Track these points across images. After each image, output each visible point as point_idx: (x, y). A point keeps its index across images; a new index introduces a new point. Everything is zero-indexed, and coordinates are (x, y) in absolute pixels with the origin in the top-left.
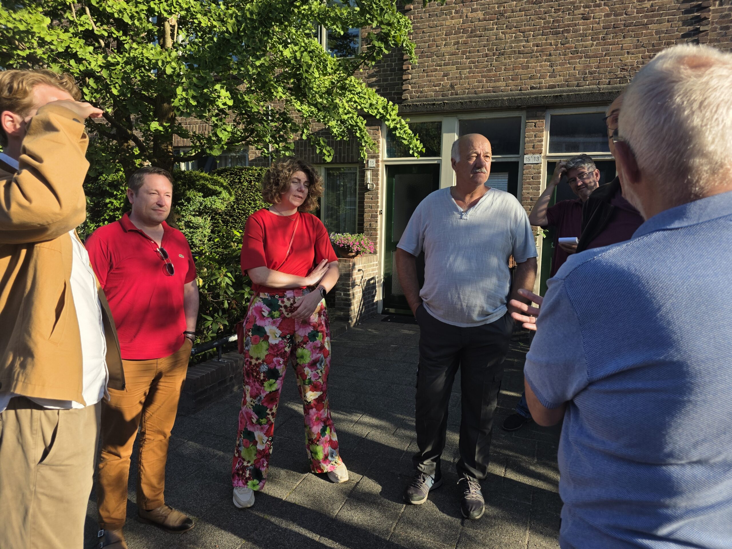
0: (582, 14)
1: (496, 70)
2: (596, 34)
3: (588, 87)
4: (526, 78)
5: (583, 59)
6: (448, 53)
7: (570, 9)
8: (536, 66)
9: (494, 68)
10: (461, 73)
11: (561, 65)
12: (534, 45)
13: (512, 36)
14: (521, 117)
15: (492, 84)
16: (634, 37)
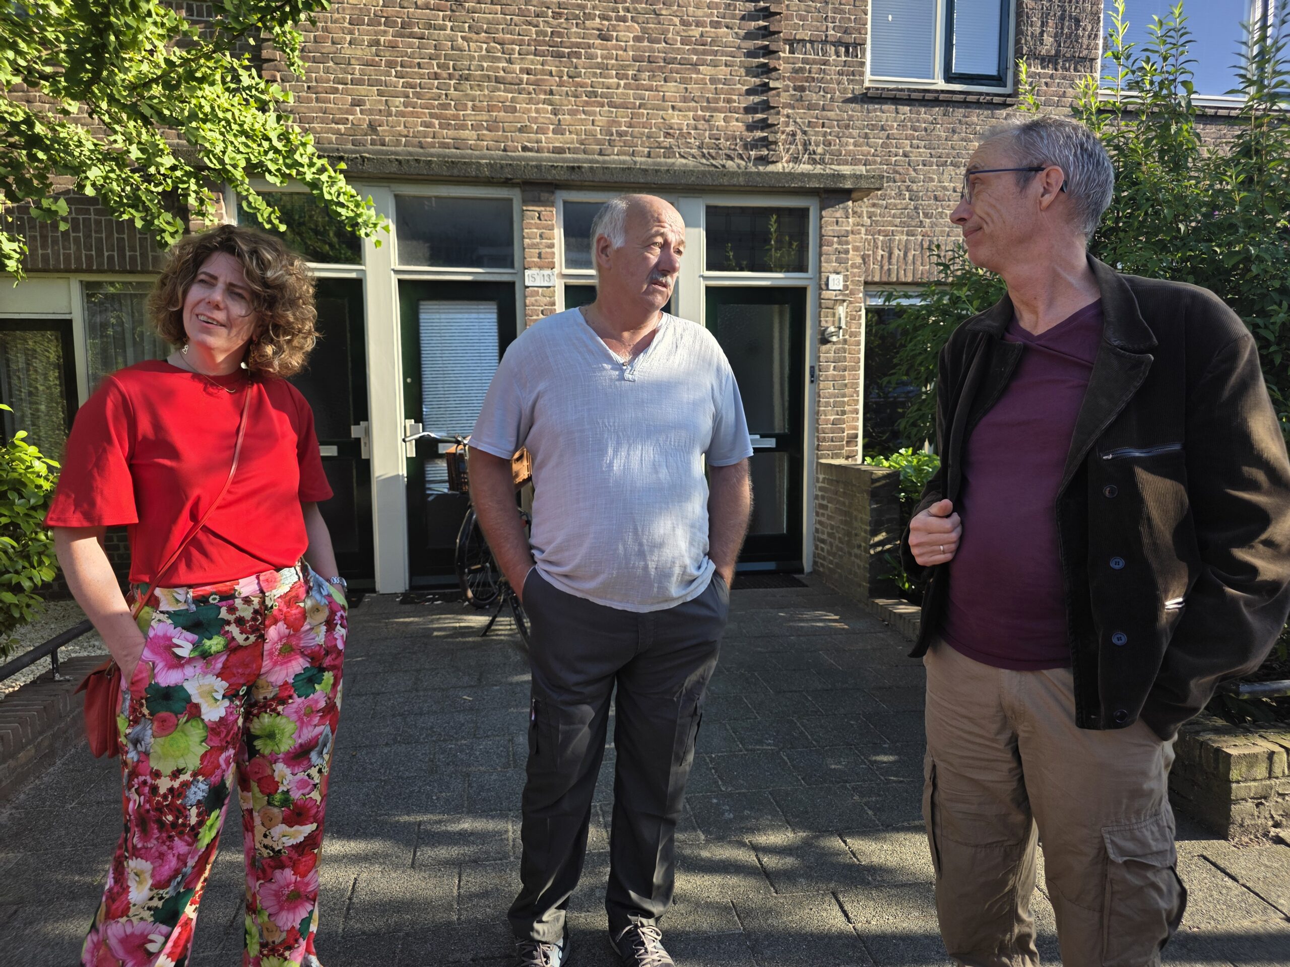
0: (598, 30)
1: (458, 108)
2: (624, 67)
3: (616, 157)
4: (513, 129)
5: (606, 108)
6: (358, 59)
7: (577, 17)
8: (529, 110)
9: (453, 103)
10: (390, 103)
11: (572, 113)
12: (522, 70)
13: (481, 48)
14: (511, 200)
15: (451, 133)
16: (680, 83)
